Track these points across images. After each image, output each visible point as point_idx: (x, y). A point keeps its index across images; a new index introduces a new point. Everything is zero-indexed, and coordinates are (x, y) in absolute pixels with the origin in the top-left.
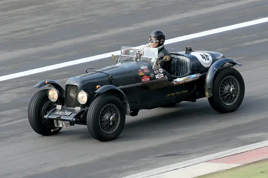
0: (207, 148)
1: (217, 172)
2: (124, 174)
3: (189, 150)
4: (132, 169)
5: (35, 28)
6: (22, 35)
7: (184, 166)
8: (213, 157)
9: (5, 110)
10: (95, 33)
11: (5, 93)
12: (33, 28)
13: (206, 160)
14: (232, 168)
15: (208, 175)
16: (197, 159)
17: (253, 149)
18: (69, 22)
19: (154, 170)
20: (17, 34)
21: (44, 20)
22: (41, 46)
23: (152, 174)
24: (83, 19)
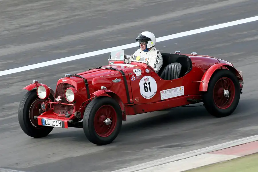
0: (208, 139)
1: (218, 163)
2: (128, 164)
3: (190, 141)
4: (136, 159)
5: (43, 23)
6: (32, 30)
7: (186, 157)
8: (214, 149)
9: (14, 102)
10: (101, 28)
11: (15, 85)
12: (41, 23)
13: (207, 151)
14: (232, 159)
15: (209, 166)
16: (199, 150)
17: (253, 140)
18: (77, 17)
19: (157, 160)
20: (27, 28)
21: (52, 15)
22: (49, 40)
23: (155, 164)
24: (90, 15)
